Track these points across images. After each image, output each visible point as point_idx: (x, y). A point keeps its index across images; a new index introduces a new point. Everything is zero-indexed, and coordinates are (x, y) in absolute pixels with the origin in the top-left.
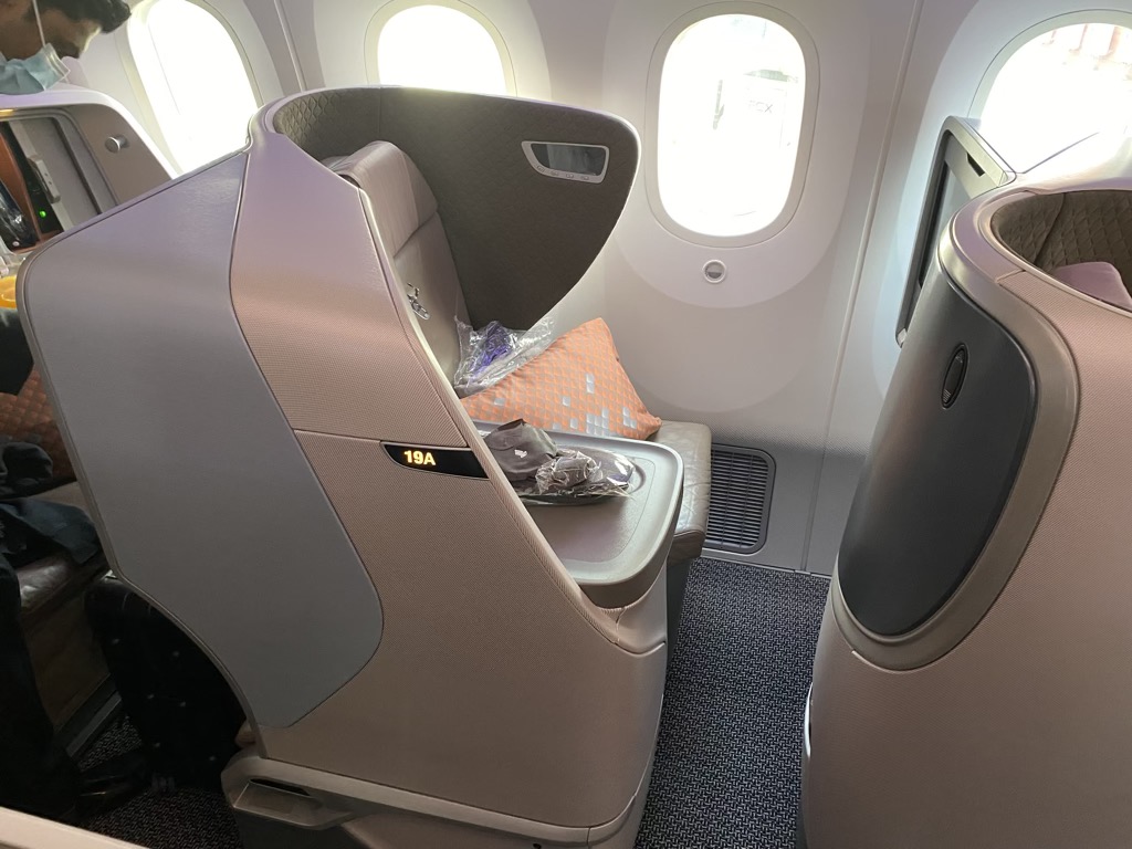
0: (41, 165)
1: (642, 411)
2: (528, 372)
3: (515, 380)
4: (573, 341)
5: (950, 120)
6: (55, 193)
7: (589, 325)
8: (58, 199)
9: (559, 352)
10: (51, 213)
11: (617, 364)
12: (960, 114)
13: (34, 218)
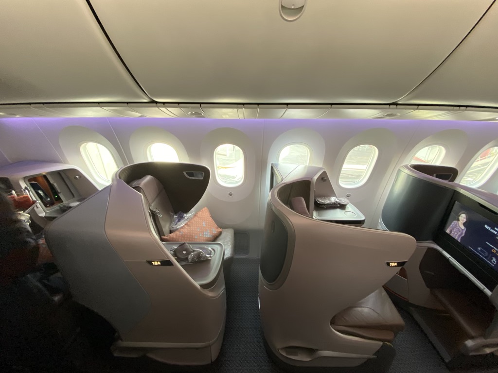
0: (55, 185)
1: (218, 228)
2: (189, 223)
3: (186, 226)
4: (200, 214)
5: (272, 164)
6: (59, 191)
7: (204, 209)
8: (60, 193)
9: (196, 217)
10: (58, 196)
11: (211, 218)
12: (273, 162)
13: (53, 198)
